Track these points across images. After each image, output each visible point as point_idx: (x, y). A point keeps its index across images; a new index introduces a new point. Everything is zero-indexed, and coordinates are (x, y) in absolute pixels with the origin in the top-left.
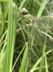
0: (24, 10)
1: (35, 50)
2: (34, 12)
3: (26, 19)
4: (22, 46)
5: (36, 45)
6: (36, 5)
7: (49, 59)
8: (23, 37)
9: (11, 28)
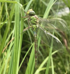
0: (31, 11)
1: (41, 50)
2: (40, 12)
3: (33, 20)
6: (42, 5)
8: (29, 37)
9: (18, 29)
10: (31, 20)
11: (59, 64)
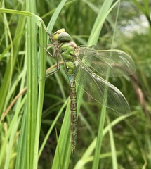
1: (86, 116)
4: (56, 106)
5: (90, 103)
6: (87, 12)
7: (121, 138)
8: (58, 85)
9: (34, 69)
10: (63, 51)
11: (130, 147)
